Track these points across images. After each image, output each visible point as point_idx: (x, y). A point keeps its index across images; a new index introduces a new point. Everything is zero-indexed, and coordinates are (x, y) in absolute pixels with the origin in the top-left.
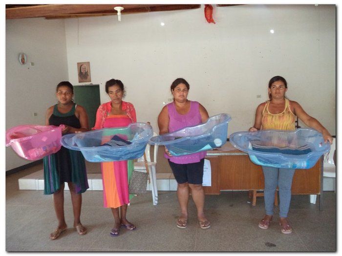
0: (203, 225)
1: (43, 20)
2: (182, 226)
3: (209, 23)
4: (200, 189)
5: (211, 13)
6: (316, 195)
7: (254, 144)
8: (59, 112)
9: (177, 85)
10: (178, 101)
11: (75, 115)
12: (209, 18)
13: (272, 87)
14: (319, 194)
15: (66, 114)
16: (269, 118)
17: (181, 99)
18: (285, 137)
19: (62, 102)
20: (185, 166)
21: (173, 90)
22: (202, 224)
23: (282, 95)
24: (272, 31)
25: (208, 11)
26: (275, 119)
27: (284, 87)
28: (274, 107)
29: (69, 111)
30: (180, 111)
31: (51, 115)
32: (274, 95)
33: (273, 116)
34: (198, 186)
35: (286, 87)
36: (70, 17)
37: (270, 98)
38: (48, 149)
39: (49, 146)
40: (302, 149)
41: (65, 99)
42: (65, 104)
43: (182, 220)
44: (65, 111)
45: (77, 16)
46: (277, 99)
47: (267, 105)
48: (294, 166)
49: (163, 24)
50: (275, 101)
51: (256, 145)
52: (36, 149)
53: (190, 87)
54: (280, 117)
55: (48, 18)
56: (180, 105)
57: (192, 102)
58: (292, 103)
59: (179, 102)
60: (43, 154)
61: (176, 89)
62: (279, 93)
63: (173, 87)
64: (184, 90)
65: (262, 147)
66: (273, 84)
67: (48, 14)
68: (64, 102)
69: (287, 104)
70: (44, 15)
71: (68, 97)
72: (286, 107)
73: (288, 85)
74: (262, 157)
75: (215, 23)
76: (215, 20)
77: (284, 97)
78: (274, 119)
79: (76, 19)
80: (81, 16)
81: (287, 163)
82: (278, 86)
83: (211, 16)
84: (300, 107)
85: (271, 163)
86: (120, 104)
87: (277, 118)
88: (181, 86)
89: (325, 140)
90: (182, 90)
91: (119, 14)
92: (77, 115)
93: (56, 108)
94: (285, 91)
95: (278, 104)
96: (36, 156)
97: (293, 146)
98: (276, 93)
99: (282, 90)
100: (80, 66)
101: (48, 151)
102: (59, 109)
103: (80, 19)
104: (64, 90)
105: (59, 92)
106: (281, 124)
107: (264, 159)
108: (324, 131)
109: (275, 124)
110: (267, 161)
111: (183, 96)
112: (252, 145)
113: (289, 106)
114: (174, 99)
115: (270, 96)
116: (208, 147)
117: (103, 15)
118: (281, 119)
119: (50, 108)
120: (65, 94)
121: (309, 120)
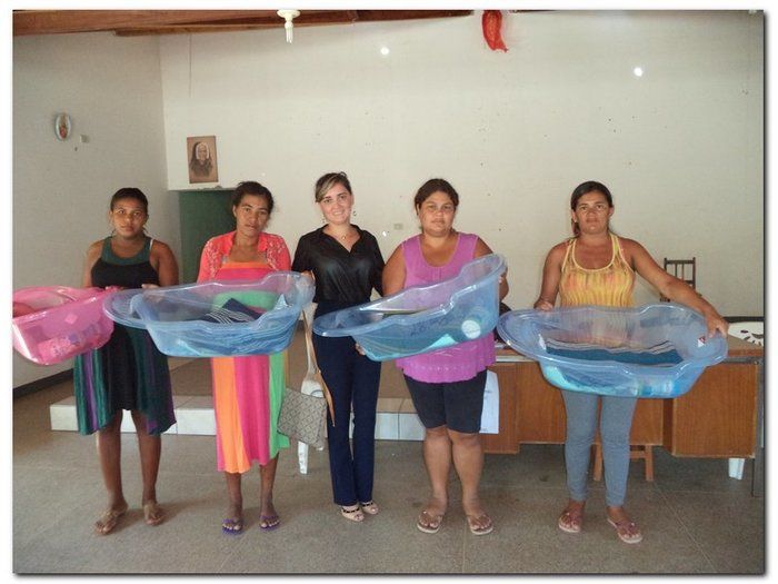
0: (476, 527)
1: (111, 38)
2: (429, 527)
3: (494, 49)
4: (473, 445)
5: (498, 26)
6: (743, 460)
7: (549, 340)
8: (114, 255)
9: (429, 195)
10: (431, 233)
11: (148, 262)
12: (493, 39)
13: (578, 209)
14: (753, 457)
15: (128, 259)
16: (581, 279)
17: (437, 228)
18: (620, 321)
19: (125, 233)
20: (440, 388)
21: (420, 207)
22: (474, 523)
23: (603, 224)
24: (638, 72)
25: (491, 22)
26: (594, 280)
27: (606, 205)
28: (586, 252)
29: (136, 253)
30: (433, 257)
31: (95, 260)
32: (584, 225)
33: (588, 275)
34: (469, 438)
35: (611, 205)
36: (172, 31)
37: (575, 231)
38: (82, 341)
39: (84, 333)
40: (658, 350)
41: (131, 227)
42: (129, 238)
43: (431, 513)
44: (127, 252)
45: (188, 30)
46: (591, 234)
47: (572, 249)
48: (646, 391)
49: (385, 51)
50: (589, 239)
51: (553, 342)
52: (56, 339)
53: (460, 200)
54: (604, 276)
55: (122, 32)
56: (436, 243)
57: (464, 235)
58: (627, 243)
59: (431, 235)
60: (69, 350)
61: (425, 205)
62: (596, 220)
63: (420, 198)
64: (444, 208)
65: (567, 345)
66: (581, 201)
67: (124, 25)
68: (128, 234)
69: (617, 247)
70: (115, 26)
71: (136, 222)
72: (615, 253)
73: (614, 202)
74: (572, 372)
75: (506, 50)
76: (506, 42)
77: (608, 230)
78: (590, 280)
79: (184, 37)
80: (197, 30)
81: (628, 385)
82: (591, 204)
83: (497, 36)
84: (646, 253)
85: (594, 383)
86: (254, 239)
87: (598, 278)
88: (439, 198)
89: (709, 330)
90: (439, 207)
91: (288, 25)
92: (153, 262)
93: (107, 244)
94: (609, 215)
95: (596, 247)
96: (54, 356)
97: (636, 345)
98: (588, 221)
99: (601, 214)
100: (194, 145)
101: (82, 345)
102: (115, 249)
103: (195, 36)
104: (128, 206)
105: (116, 211)
106: (609, 292)
107: (578, 374)
108: (707, 309)
109: (593, 292)
110: (586, 379)
111: (443, 222)
112: (546, 343)
113: (621, 250)
114: (422, 228)
115: (577, 228)
116: (447, 340)
117: (249, 28)
118: (608, 280)
119: (96, 244)
120: (132, 216)
121: (669, 284)
